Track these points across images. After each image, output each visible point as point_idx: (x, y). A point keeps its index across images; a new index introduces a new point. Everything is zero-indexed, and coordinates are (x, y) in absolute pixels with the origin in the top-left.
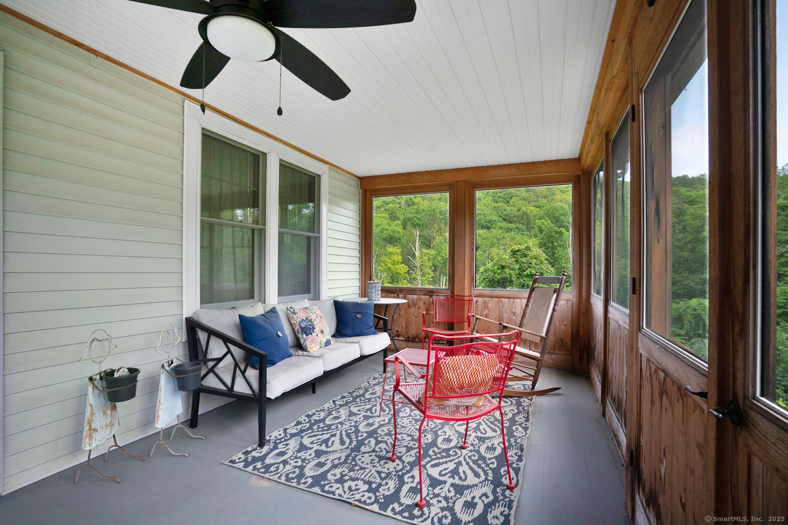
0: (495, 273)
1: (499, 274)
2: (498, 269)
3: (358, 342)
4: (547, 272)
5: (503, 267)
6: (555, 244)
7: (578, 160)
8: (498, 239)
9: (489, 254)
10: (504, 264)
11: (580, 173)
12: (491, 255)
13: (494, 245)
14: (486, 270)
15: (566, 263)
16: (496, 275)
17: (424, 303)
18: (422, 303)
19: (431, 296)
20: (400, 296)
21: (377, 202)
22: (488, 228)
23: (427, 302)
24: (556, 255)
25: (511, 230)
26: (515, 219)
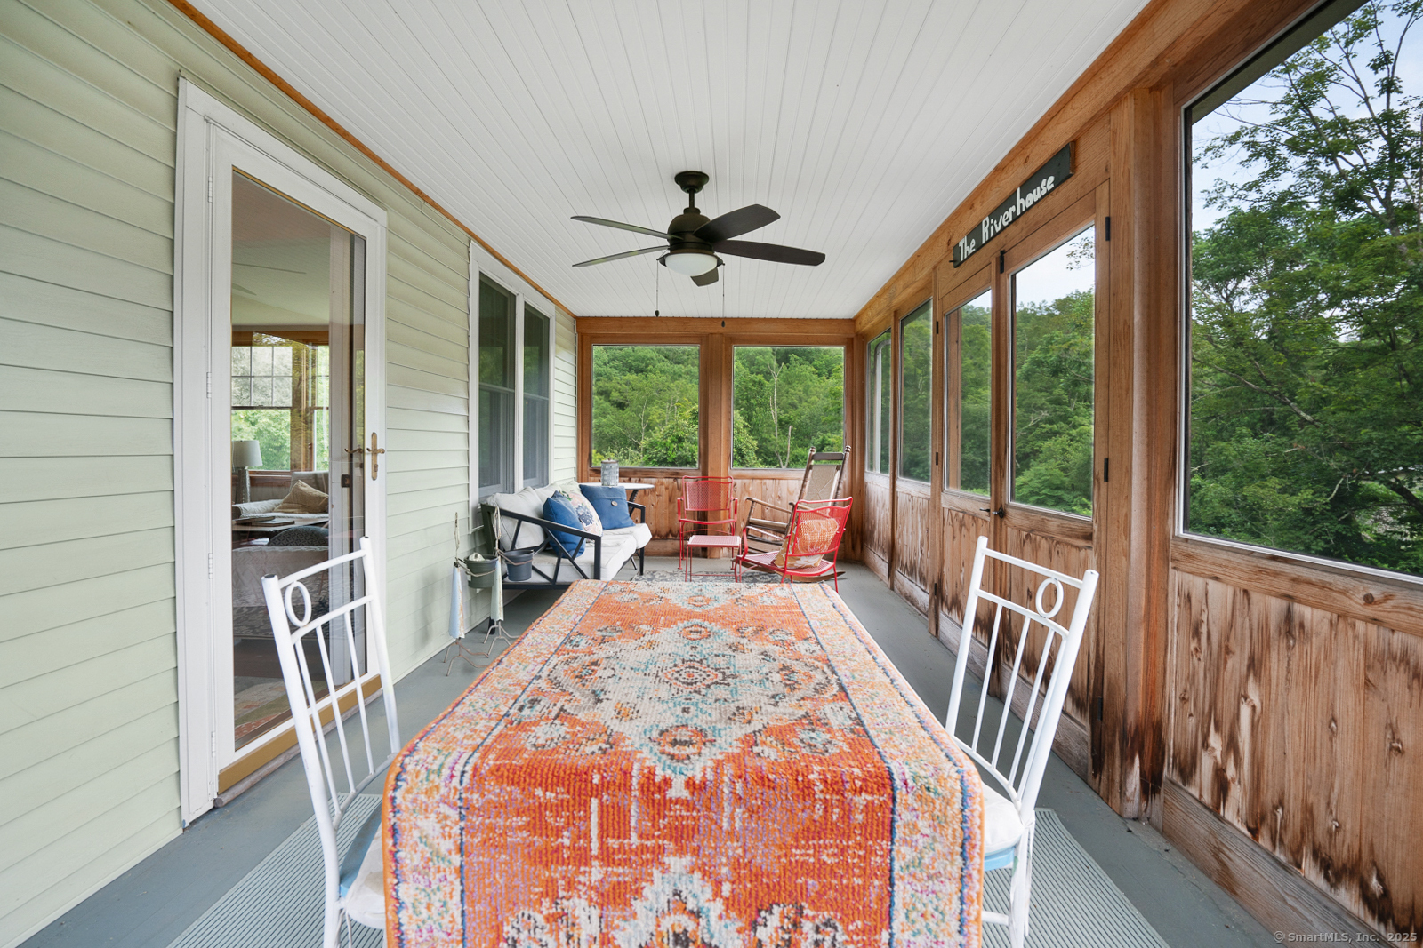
0: (667, 449)
1: (674, 450)
2: (673, 442)
3: (631, 533)
4: (747, 447)
5: (680, 440)
6: (752, 401)
7: (852, 321)
8: (659, 391)
9: (647, 416)
10: (682, 434)
11: (853, 336)
12: (650, 418)
13: (653, 401)
14: (653, 445)
15: (768, 432)
16: (670, 452)
17: (667, 488)
18: (663, 488)
19: (675, 479)
20: (633, 479)
21: (597, 350)
22: (639, 371)
23: (671, 487)
24: (754, 420)
25: (680, 376)
26: (686, 357)
